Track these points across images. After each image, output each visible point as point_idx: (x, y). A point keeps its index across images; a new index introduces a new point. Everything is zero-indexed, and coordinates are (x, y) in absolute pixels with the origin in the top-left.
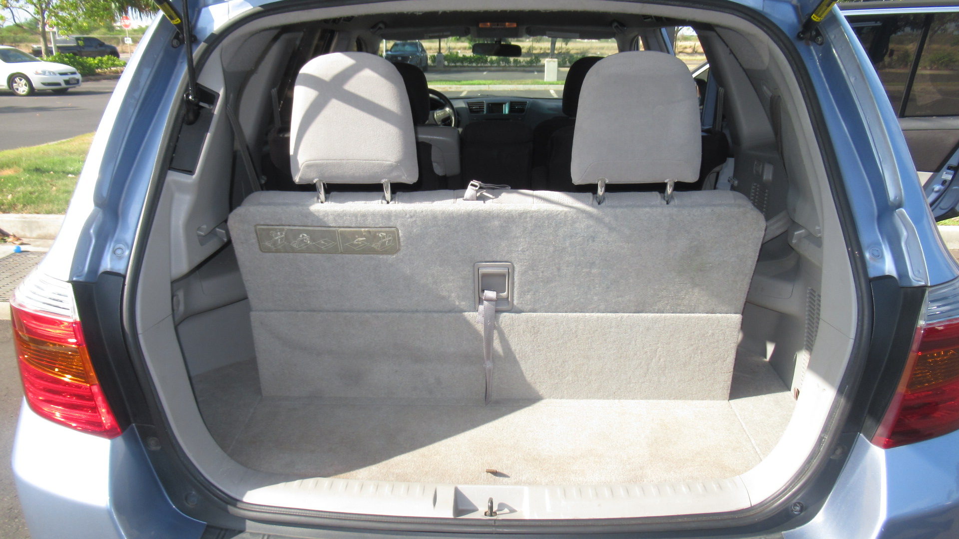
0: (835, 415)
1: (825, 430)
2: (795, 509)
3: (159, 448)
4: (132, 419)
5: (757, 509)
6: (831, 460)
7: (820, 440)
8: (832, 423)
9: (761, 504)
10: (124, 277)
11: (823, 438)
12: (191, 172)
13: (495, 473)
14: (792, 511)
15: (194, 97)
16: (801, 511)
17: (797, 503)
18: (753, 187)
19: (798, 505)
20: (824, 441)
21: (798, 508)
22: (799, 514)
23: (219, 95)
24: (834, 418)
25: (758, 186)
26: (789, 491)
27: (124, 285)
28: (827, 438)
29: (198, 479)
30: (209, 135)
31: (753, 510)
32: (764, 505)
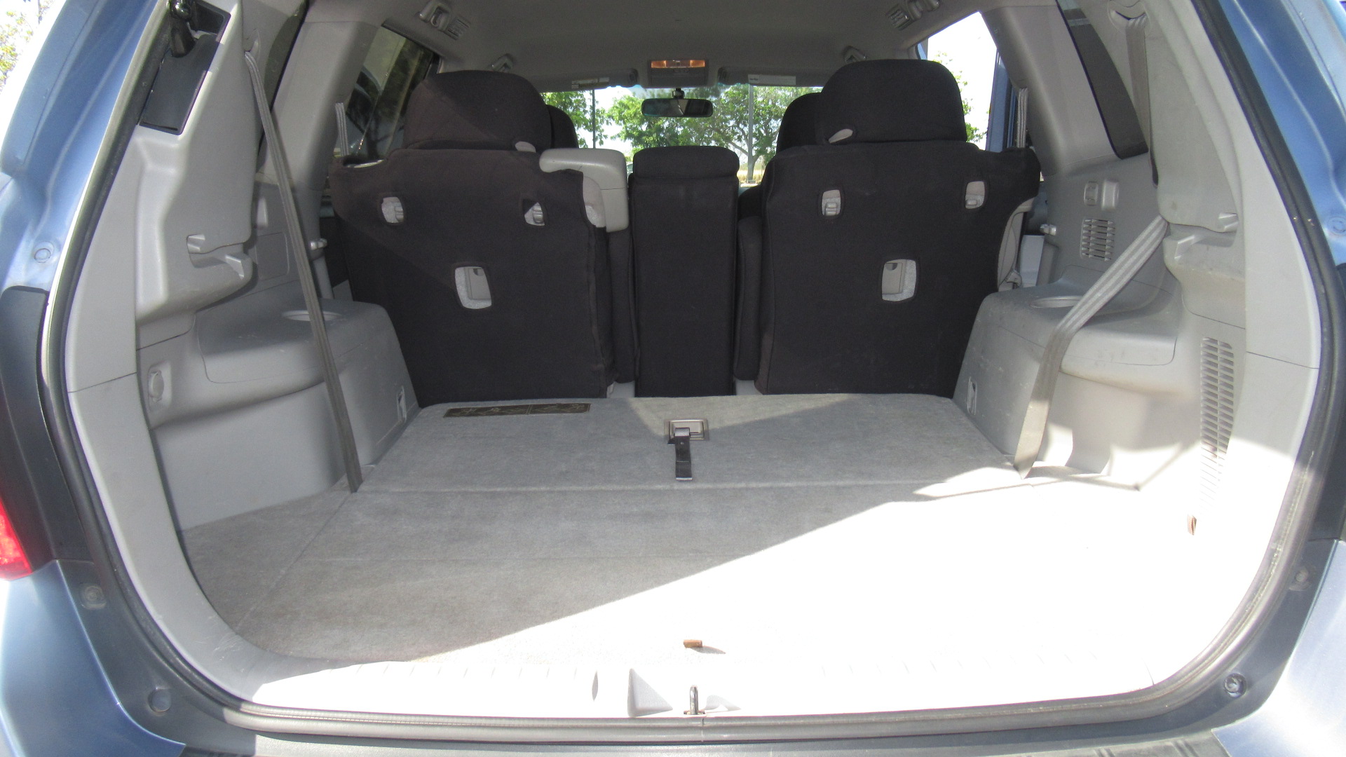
0: (1294, 507)
1: (1277, 537)
2: (1229, 687)
3: (102, 606)
4: (54, 553)
5: (1164, 688)
6: (1290, 593)
7: (1270, 555)
8: (1289, 522)
9: (1171, 680)
10: (47, 294)
11: (1275, 551)
12: (176, 130)
13: (697, 646)
14: (1226, 690)
15: (183, 6)
16: (1241, 691)
17: (1231, 676)
18: (1085, 226)
19: (1235, 680)
20: (1277, 556)
21: (1235, 686)
22: (1239, 697)
23: (229, 16)
24: (1292, 512)
25: (1093, 221)
26: (1220, 652)
27: (46, 304)
28: (1283, 552)
29: (172, 661)
30: (209, 74)
31: (1157, 690)
32: (1177, 681)
